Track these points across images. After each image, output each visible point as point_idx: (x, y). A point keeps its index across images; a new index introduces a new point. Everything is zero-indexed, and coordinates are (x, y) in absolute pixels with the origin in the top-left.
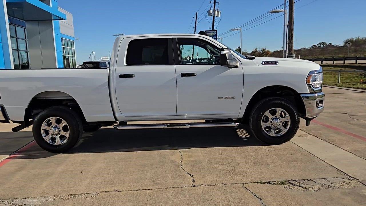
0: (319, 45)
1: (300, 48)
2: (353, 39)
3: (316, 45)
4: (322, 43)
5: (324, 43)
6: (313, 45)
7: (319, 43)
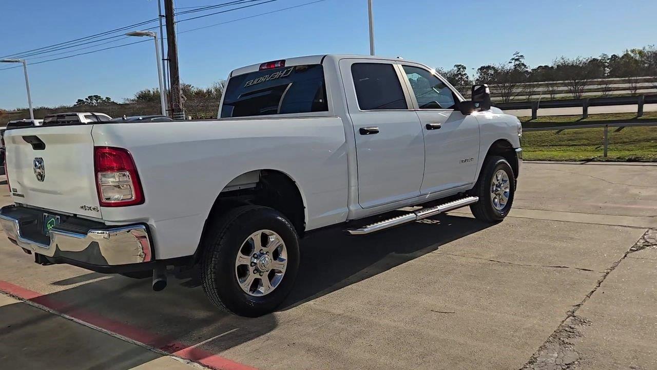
0: (89, 101)
1: (57, 107)
2: (149, 91)
3: (85, 100)
4: (94, 96)
5: (97, 97)
6: (79, 101)
7: (89, 97)
